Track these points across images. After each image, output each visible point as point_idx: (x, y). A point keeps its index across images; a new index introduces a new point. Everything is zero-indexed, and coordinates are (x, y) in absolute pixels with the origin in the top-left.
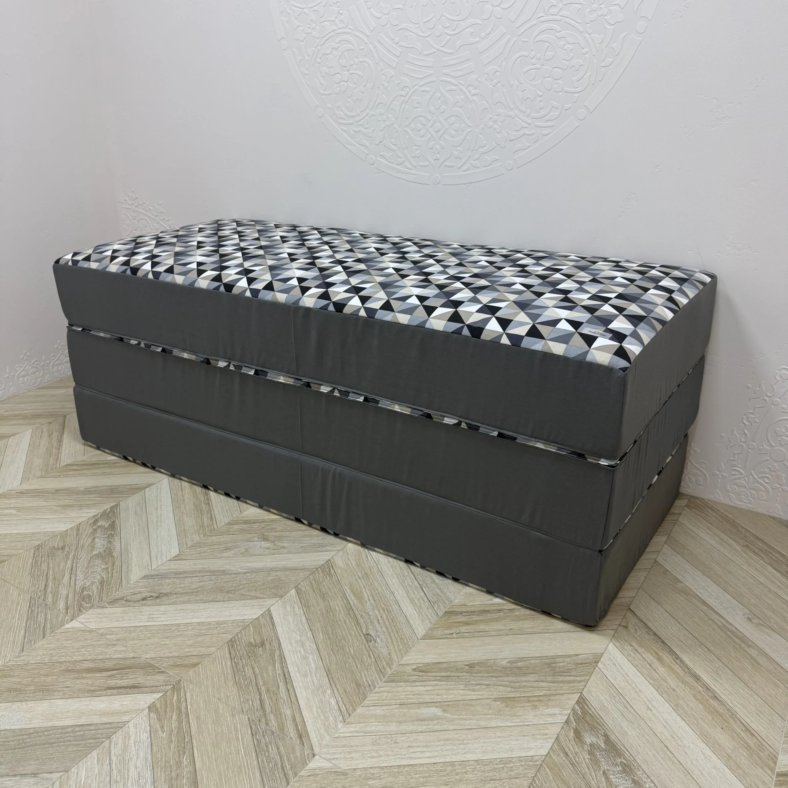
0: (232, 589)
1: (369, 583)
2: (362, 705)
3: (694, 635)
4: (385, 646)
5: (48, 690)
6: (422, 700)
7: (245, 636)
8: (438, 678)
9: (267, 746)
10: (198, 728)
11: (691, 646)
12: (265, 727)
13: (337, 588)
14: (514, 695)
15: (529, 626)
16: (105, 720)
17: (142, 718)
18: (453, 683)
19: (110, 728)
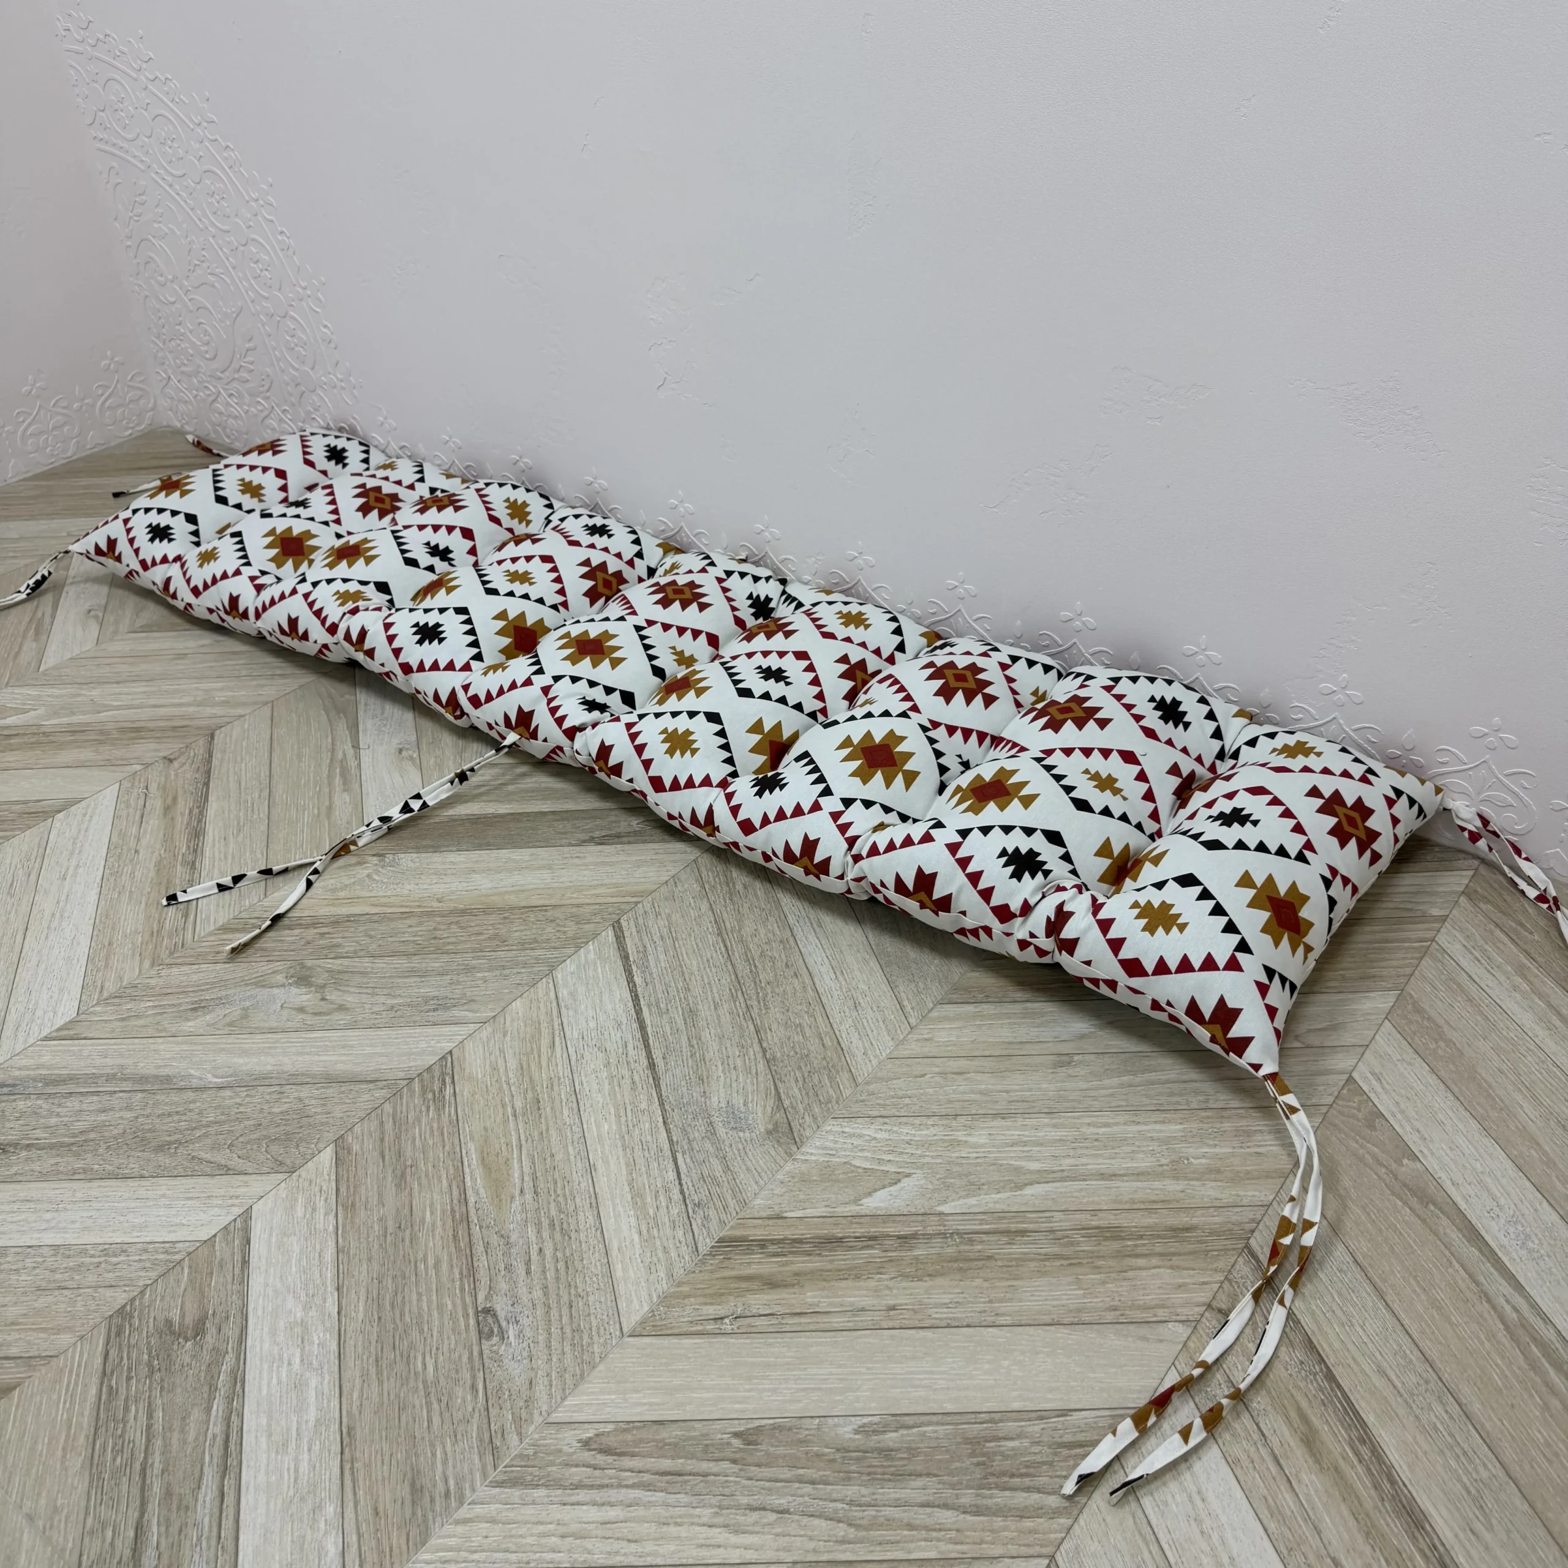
0: (172, 1139)
1: (536, 1134)
3: (1428, 1353)
4: (525, 1354)
7: (162, 1300)
11: (1412, 1394)
13: (447, 1148)
14: (853, 1552)
15: (946, 1299)
18: (686, 1499)
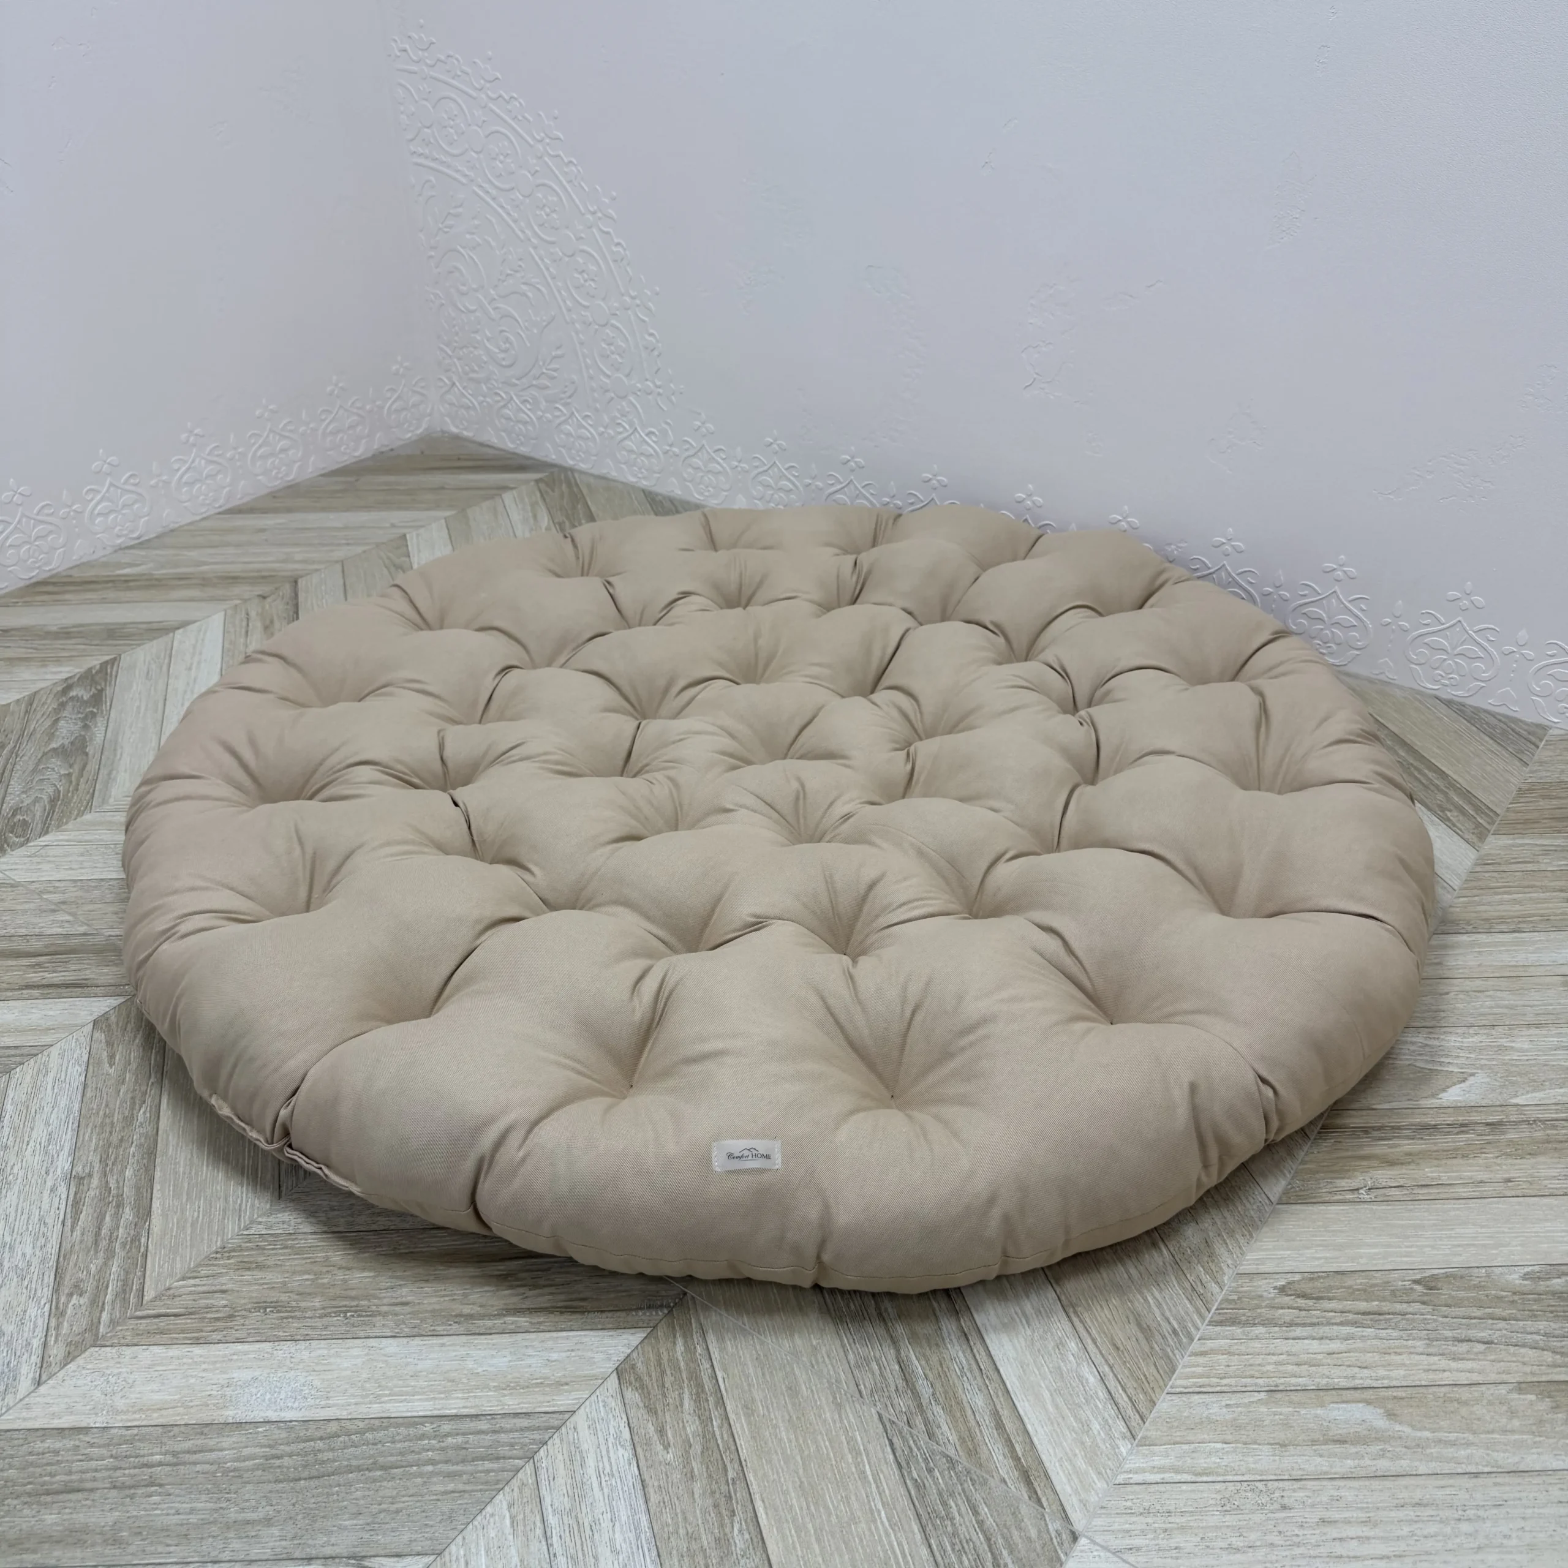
2: (1170, 1390)
5: (358, 1312)
6: (1324, 1381)
8: (1351, 1316)
9: (945, 1504)
10: (753, 1437)
12: (926, 1443)
16: (512, 1403)
17: (604, 1401)
18: (1395, 1334)
19: (528, 1429)
